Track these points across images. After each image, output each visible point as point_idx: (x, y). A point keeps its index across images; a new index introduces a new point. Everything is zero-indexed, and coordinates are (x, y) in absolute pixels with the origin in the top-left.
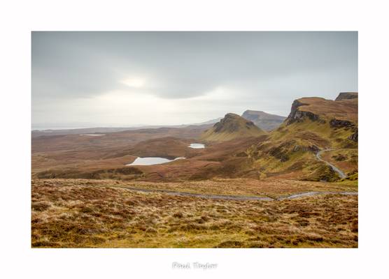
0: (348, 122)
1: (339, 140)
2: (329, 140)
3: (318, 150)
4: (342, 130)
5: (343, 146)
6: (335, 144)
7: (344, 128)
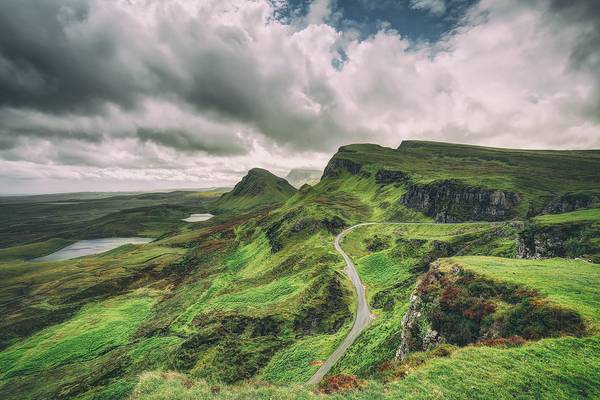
0: (401, 173)
1: (384, 206)
2: (370, 204)
3: (344, 225)
4: (391, 187)
5: (389, 217)
6: (377, 212)
7: (395, 183)
